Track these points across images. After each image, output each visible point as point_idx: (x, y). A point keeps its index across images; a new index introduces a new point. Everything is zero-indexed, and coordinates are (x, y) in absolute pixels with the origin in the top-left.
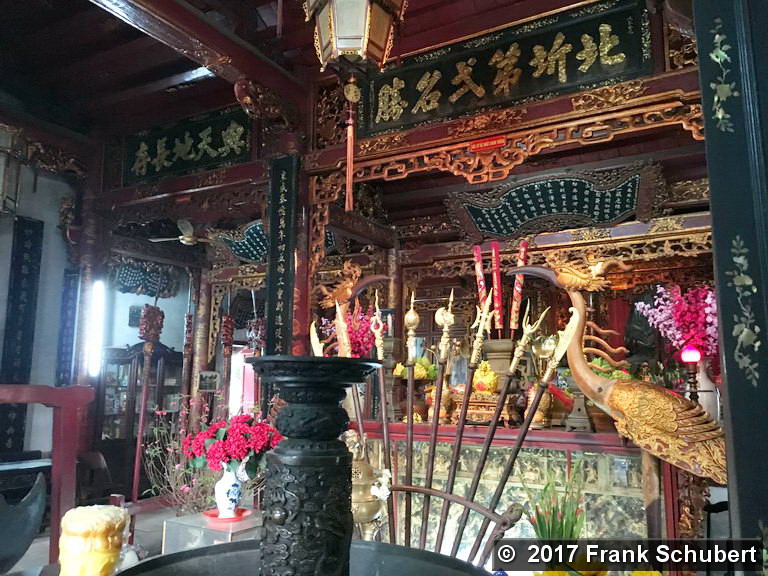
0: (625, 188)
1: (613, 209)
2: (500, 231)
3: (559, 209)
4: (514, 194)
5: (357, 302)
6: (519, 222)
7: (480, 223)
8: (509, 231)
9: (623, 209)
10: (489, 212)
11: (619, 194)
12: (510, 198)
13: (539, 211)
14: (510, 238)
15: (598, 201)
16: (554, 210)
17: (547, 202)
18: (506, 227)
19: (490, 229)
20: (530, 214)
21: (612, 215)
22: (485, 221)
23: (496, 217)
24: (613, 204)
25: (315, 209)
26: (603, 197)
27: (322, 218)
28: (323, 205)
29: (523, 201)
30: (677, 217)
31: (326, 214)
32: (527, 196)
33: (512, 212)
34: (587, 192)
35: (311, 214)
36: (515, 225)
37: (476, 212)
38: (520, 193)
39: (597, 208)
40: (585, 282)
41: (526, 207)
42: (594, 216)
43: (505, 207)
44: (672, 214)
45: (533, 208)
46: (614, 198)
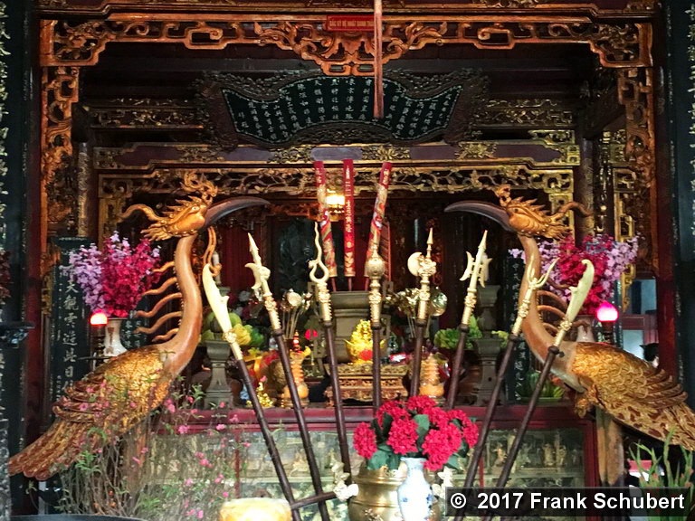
0: (443, 99)
1: (421, 124)
2: (267, 135)
3: (356, 115)
4: (301, 87)
5: (212, 235)
6: (296, 125)
7: (240, 120)
8: (280, 136)
9: (433, 125)
10: (258, 107)
11: (433, 107)
12: (294, 92)
13: (329, 114)
14: (277, 147)
15: (406, 111)
16: (349, 116)
17: (343, 104)
18: (278, 132)
19: (253, 130)
20: (315, 116)
21: (418, 131)
22: (249, 118)
23: (267, 114)
24: (423, 117)
25: (52, 73)
26: (414, 107)
27: (66, 91)
28: (68, 70)
29: (311, 98)
30: (488, 143)
31: (74, 85)
32: (318, 92)
33: (291, 111)
34: (396, 98)
35: (45, 80)
36: (290, 128)
37: (239, 104)
38: (310, 87)
39: (402, 120)
40: (542, 227)
41: (313, 106)
42: (395, 130)
43: (283, 104)
44: (482, 138)
45: (322, 110)
46: (426, 109)
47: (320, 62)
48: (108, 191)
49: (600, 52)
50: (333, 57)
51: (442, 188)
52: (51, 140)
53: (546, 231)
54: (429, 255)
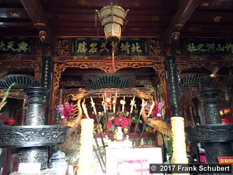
0: (128, 80)
1: (124, 84)
2: (96, 87)
3: (112, 83)
4: (102, 77)
6: (101, 85)
7: (91, 84)
8: (98, 87)
9: (126, 85)
10: (94, 81)
11: (126, 81)
12: (100, 78)
13: (107, 83)
14: (97, 89)
15: (121, 82)
16: (111, 83)
17: (109, 81)
18: (98, 86)
19: (93, 86)
20: (104, 83)
21: (124, 86)
22: (92, 84)
23: (96, 83)
24: (124, 83)
25: (56, 73)
26: (123, 81)
27: (58, 76)
28: (59, 72)
29: (104, 80)
30: (136, 88)
31: (60, 75)
32: (105, 78)
33: (100, 82)
34: (119, 80)
35: (54, 74)
36: (100, 85)
37: (90, 81)
38: (103, 77)
39: (121, 83)
40: (145, 97)
41: (104, 81)
42: (119, 85)
43: (98, 80)
44: (135, 87)
45: (106, 82)
46: (125, 82)
47: (104, 70)
48: (66, 98)
49: (155, 68)
50: (107, 69)
51: (128, 96)
52: (55, 85)
53: (146, 98)
54: (124, 100)
